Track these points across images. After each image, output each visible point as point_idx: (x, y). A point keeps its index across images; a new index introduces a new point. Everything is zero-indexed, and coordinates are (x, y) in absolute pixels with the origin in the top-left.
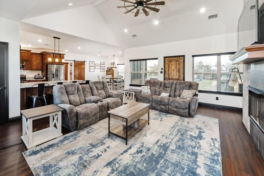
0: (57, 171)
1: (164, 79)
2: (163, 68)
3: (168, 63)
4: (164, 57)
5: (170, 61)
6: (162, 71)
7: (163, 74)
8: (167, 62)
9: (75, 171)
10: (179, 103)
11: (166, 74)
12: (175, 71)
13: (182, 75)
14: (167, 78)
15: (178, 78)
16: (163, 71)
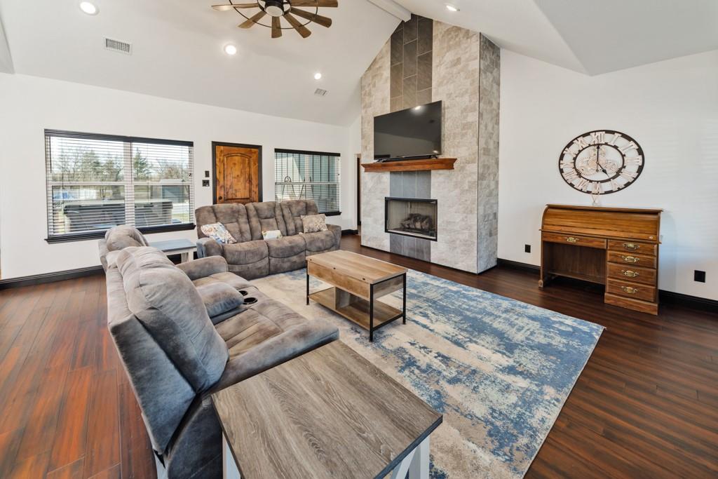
0: (501, 413)
1: (215, 202)
2: (210, 170)
3: (222, 158)
4: (213, 142)
5: (229, 155)
6: (207, 179)
7: (210, 188)
8: (220, 156)
9: (489, 385)
10: (322, 241)
11: (218, 188)
12: (242, 179)
13: (255, 189)
14: (220, 198)
15: (247, 195)
16: (210, 179)
